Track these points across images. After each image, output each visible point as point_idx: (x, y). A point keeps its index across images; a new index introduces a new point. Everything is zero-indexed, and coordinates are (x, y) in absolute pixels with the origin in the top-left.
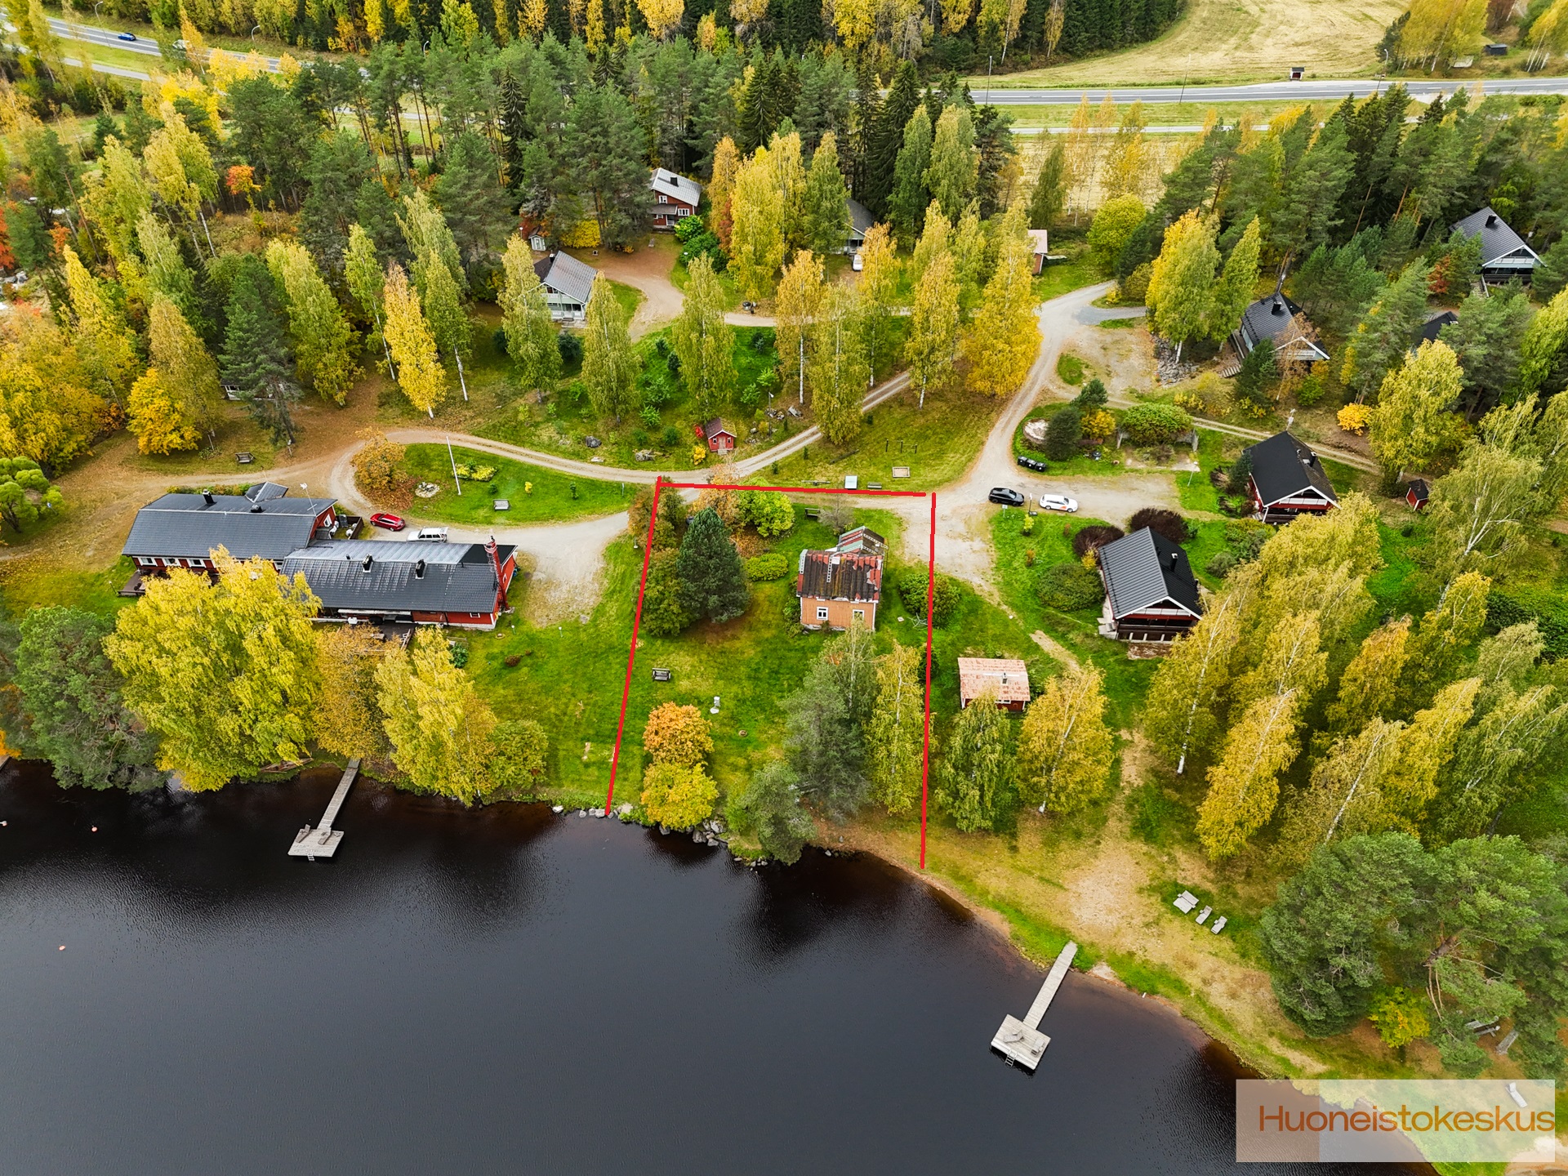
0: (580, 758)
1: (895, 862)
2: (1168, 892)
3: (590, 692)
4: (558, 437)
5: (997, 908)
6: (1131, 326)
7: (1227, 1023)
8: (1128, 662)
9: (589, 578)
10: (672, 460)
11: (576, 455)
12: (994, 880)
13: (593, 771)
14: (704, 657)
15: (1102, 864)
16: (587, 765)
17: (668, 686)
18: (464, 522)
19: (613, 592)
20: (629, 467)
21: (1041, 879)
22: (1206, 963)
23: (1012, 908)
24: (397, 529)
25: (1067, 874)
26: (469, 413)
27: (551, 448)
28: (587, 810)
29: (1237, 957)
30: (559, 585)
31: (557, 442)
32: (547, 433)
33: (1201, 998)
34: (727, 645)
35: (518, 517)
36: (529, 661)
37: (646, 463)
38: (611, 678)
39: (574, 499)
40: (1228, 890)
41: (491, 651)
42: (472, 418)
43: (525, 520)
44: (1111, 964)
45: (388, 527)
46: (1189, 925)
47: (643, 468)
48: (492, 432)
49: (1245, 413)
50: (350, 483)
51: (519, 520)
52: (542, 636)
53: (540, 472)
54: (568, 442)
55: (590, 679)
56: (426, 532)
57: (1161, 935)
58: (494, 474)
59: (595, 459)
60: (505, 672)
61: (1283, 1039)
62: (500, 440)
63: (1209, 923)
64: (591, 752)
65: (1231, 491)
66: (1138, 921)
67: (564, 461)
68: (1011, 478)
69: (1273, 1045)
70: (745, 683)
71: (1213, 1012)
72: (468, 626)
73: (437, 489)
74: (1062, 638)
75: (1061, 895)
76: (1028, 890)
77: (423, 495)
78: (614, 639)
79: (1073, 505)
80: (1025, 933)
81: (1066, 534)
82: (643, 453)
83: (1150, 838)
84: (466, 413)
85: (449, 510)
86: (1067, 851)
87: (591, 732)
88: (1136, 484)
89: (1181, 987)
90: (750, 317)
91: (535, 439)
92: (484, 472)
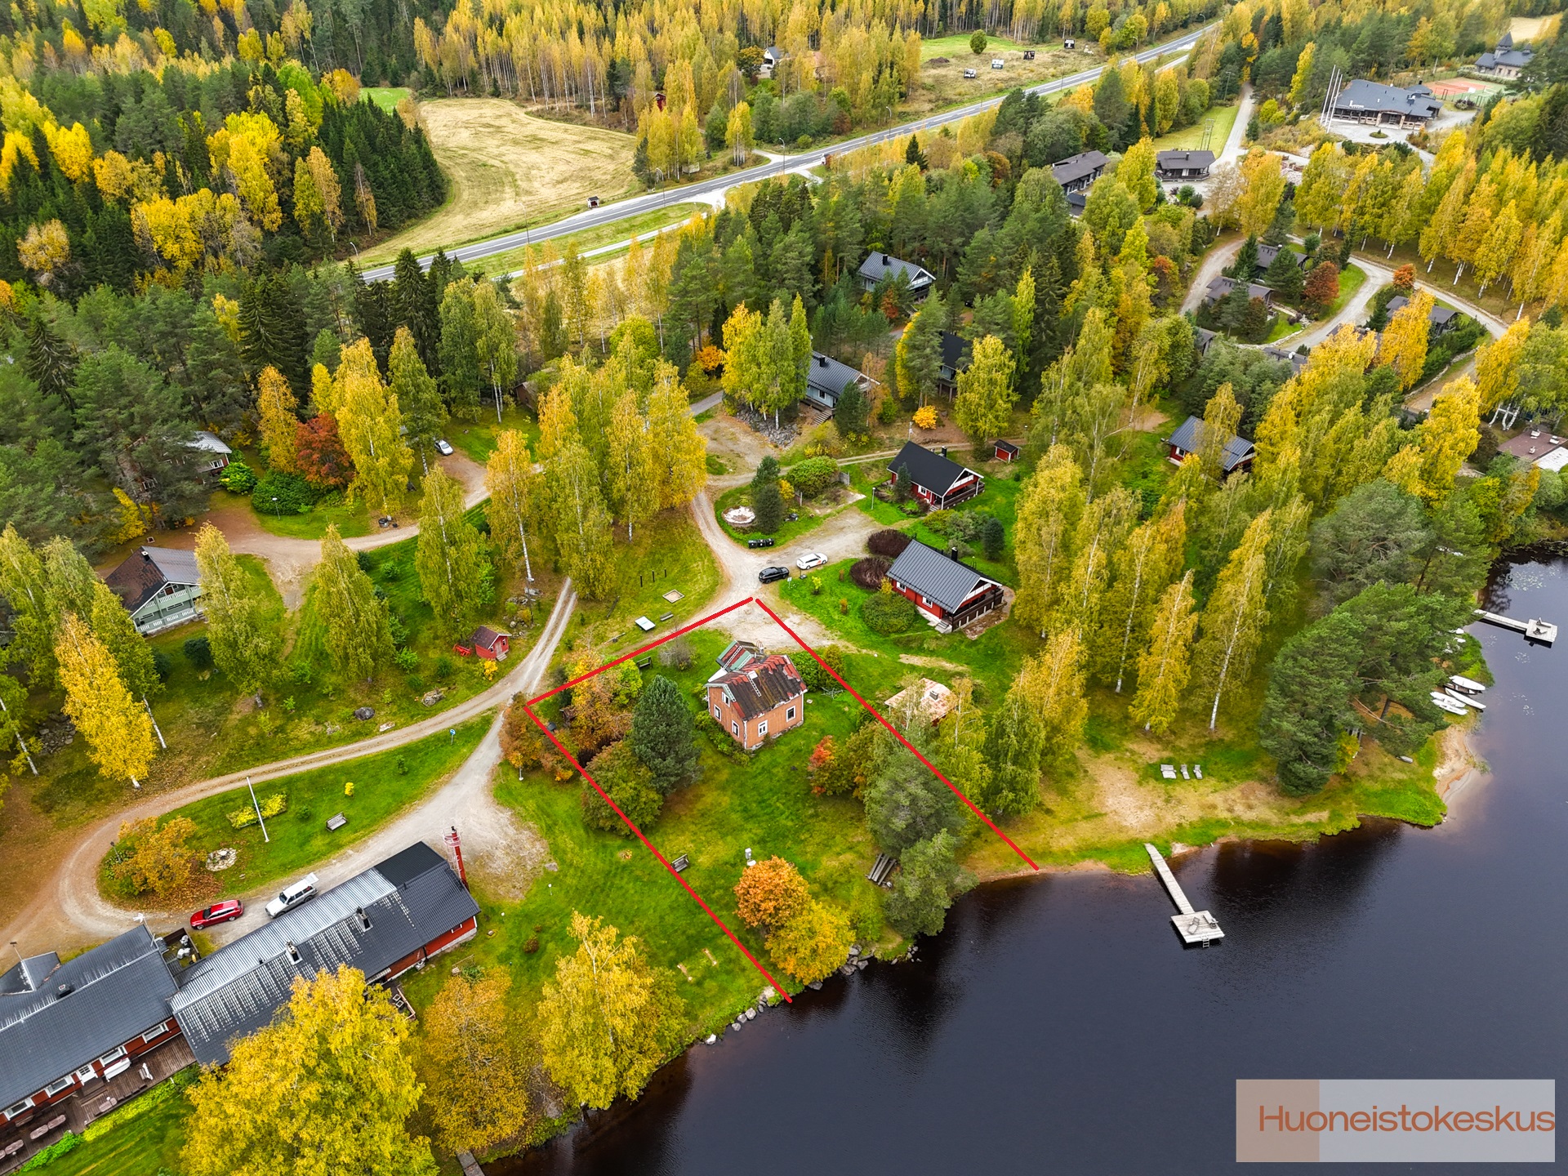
0: (685, 982)
1: (994, 877)
2: (1152, 772)
3: (632, 922)
4: (320, 728)
5: (1084, 857)
6: (710, 417)
7: (1264, 825)
8: (974, 643)
9: (511, 831)
10: (462, 690)
11: (357, 735)
12: (1062, 841)
13: (710, 984)
14: (692, 828)
15: (1103, 783)
16: (699, 983)
17: (692, 871)
18: (309, 863)
19: (549, 828)
20: (425, 716)
21: (1085, 818)
22: (1217, 799)
23: (1089, 851)
24: (238, 915)
25: (1094, 803)
26: (185, 759)
27: (321, 742)
28: (736, 1021)
29: (1224, 784)
30: (490, 856)
31: (324, 733)
32: (304, 729)
33: (1239, 822)
34: (700, 806)
35: (365, 822)
36: (545, 936)
37: (439, 705)
38: (636, 898)
39: (404, 773)
40: (1175, 749)
41: (497, 953)
42: (192, 762)
43: (374, 822)
44: (1178, 841)
45: (226, 919)
46: (1184, 784)
47: (441, 710)
48: (233, 763)
49: (855, 444)
50: (107, 910)
51: (369, 825)
52: (532, 907)
53: (337, 770)
54: (334, 728)
55: (619, 912)
56: (290, 892)
57: (1179, 802)
58: (287, 800)
59: (383, 728)
60: (532, 962)
61: (1295, 813)
62: (253, 766)
63: (1193, 775)
64: (691, 970)
65: (902, 500)
66: (1160, 803)
67: (350, 747)
68: (760, 562)
69: (1295, 820)
70: (749, 826)
71: (1252, 825)
72: (448, 947)
73: (233, 853)
74: (920, 650)
75: (1106, 820)
76: (1086, 831)
77: (221, 866)
78: (600, 865)
79: (823, 558)
80: (1115, 860)
81: (841, 579)
82: (429, 697)
83: (1107, 748)
84: (179, 760)
85: (275, 863)
86: (1080, 791)
87: (672, 954)
88: (840, 523)
89: (1223, 824)
90: (396, 532)
91: (294, 743)
92: (275, 804)
